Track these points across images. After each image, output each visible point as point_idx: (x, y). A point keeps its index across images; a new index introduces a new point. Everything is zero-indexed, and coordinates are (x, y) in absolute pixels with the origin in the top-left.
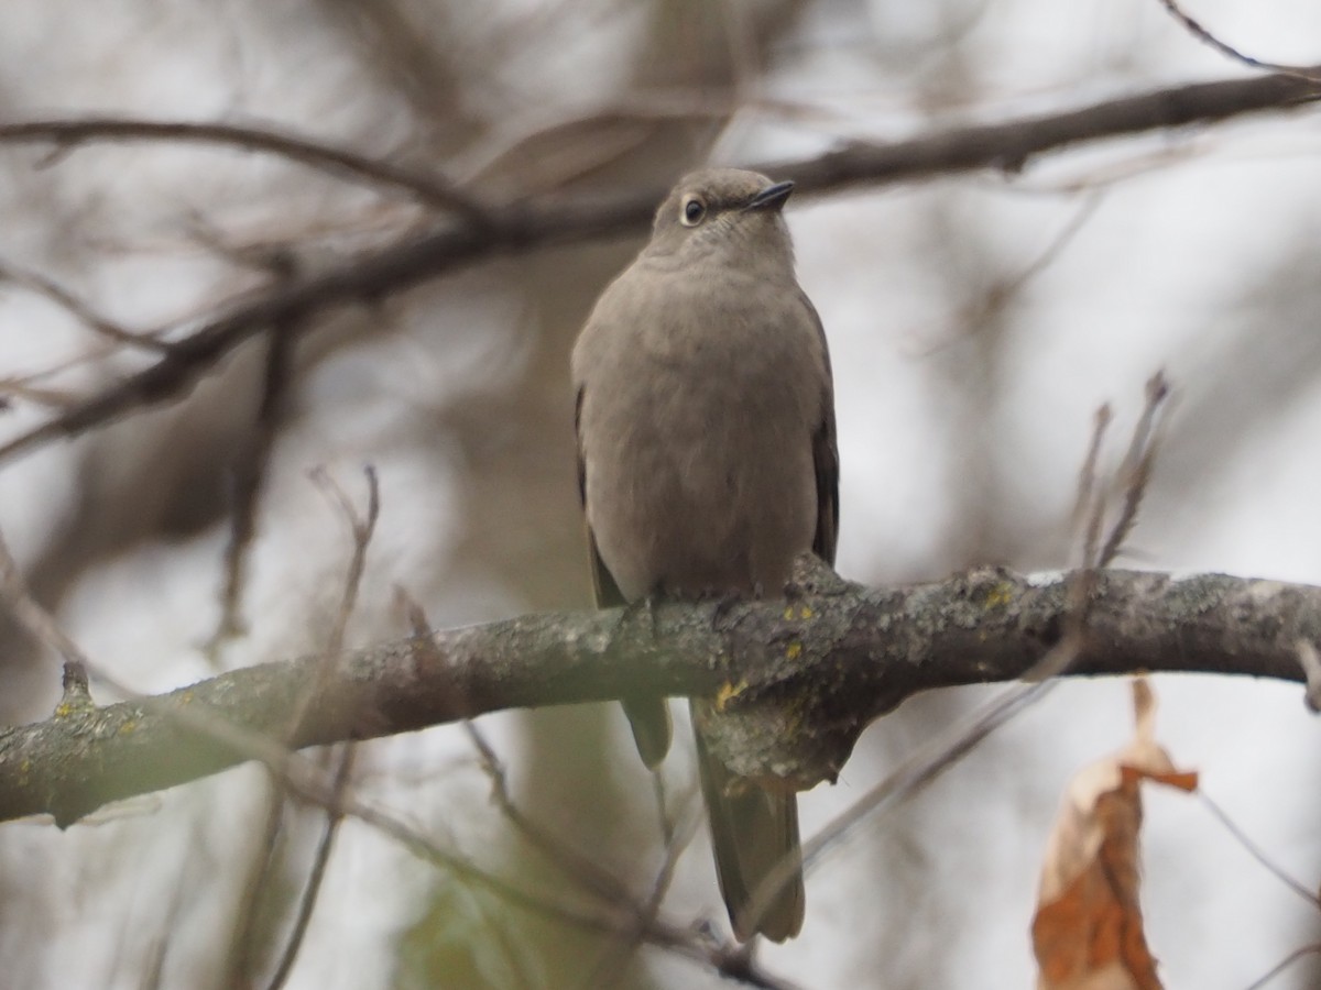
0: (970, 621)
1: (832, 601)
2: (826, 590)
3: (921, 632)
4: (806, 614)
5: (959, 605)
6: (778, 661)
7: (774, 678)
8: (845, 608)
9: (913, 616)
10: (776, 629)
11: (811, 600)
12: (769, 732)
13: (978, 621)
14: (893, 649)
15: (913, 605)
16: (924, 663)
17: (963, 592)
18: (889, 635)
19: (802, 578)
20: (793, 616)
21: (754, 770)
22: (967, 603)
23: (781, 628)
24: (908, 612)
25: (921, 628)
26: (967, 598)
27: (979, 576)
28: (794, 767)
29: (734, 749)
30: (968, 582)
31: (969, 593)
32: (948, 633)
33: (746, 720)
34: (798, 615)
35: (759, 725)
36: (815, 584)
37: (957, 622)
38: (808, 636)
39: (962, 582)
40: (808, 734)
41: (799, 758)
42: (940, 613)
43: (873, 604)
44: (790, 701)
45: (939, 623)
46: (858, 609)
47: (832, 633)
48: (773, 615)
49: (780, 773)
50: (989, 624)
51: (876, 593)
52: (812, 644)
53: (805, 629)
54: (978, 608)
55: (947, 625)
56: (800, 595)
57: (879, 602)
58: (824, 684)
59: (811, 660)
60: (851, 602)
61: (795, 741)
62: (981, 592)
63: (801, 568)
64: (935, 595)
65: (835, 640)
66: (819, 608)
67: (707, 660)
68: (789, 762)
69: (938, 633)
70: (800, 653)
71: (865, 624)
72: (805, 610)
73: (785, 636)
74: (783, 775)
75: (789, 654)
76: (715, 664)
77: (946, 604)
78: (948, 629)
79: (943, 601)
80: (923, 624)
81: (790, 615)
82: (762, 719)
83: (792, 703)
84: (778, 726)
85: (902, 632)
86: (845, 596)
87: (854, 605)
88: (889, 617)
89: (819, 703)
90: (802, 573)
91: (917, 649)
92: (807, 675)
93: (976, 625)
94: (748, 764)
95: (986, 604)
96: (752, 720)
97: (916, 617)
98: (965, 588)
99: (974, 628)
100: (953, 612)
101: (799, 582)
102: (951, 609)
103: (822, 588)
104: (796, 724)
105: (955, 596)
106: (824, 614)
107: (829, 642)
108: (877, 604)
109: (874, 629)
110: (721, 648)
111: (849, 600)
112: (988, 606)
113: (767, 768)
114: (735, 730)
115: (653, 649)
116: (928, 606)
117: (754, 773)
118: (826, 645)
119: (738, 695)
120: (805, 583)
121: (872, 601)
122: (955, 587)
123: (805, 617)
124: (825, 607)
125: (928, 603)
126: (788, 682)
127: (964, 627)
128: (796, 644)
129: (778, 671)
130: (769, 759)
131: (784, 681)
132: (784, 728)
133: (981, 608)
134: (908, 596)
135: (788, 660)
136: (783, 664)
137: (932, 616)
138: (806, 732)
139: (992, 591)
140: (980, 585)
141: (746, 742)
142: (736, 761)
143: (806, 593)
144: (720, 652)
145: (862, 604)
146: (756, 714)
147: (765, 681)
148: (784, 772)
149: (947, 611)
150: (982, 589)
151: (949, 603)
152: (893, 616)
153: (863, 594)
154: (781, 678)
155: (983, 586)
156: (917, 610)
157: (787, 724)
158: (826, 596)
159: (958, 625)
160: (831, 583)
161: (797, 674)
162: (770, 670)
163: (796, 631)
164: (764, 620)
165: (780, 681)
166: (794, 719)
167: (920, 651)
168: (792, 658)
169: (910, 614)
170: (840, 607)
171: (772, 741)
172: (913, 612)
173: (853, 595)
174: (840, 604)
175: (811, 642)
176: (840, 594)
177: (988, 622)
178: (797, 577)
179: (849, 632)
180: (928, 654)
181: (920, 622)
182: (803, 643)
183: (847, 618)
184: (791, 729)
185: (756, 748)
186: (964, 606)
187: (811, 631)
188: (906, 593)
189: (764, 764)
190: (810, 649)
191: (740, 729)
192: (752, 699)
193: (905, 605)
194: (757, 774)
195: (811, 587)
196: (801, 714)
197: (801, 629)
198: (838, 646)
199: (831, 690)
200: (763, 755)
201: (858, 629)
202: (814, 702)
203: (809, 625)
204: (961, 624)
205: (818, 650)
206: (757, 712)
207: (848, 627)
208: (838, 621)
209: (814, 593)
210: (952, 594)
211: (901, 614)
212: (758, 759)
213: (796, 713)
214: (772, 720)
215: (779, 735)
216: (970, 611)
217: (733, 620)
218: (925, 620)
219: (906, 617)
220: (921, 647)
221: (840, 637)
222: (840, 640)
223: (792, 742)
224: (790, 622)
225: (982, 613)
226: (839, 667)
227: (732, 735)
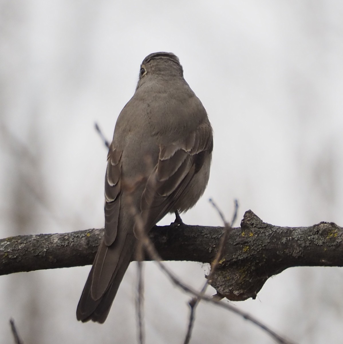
0: (320, 243)
1: (262, 231)
2: (259, 226)
3: (299, 246)
4: (251, 235)
5: (316, 236)
6: (239, 252)
7: (237, 258)
8: (267, 234)
9: (296, 239)
10: (238, 240)
11: (253, 230)
12: (233, 279)
13: (323, 243)
14: (287, 251)
15: (295, 235)
16: (299, 257)
17: (318, 231)
18: (285, 246)
19: (249, 221)
20: (245, 235)
21: (226, 292)
22: (319, 236)
23: (240, 239)
24: (293, 237)
25: (299, 244)
26: (319, 234)
27: (324, 225)
28: (242, 292)
29: (218, 283)
30: (320, 227)
31: (320, 232)
32: (311, 246)
33: (224, 273)
34: (247, 235)
35: (229, 275)
36: (255, 223)
37: (315, 243)
38: (252, 243)
39: (318, 228)
40: (248, 281)
41: (244, 289)
42: (308, 239)
43: (279, 233)
44: (242, 268)
45: (307, 242)
46: (273, 234)
47: (262, 243)
48: (236, 234)
49: (236, 294)
50: (328, 245)
51: (279, 228)
52: (254, 246)
53: (250, 240)
54: (324, 238)
55: (310, 243)
56: (248, 228)
57: (281, 232)
58: (257, 262)
59: (253, 252)
60: (269, 231)
61: (243, 283)
62: (325, 232)
63: (248, 217)
64: (305, 231)
65: (263, 245)
66: (256, 233)
67: (208, 249)
68: (240, 290)
69: (306, 246)
70: (248, 250)
71: (275, 240)
72: (250, 233)
73: (242, 242)
74: (238, 295)
75: (244, 249)
76: (212, 250)
77: (310, 235)
78: (311, 245)
79: (309, 234)
80: (300, 242)
81: (243, 235)
82: (230, 273)
83: (243, 268)
84: (237, 277)
85: (291, 245)
86: (266, 229)
87: (271, 232)
88: (286, 239)
89: (254, 269)
90: (248, 219)
91: (297, 252)
92: (251, 258)
93: (322, 244)
94: (224, 290)
95: (327, 237)
96: (226, 273)
97: (297, 239)
98: (319, 230)
99: (321, 245)
100: (313, 239)
101: (247, 222)
102: (312, 238)
103: (257, 225)
104: (244, 276)
105: (315, 233)
106: (258, 235)
107: (260, 246)
108: (280, 233)
109: (279, 243)
110: (214, 245)
111: (268, 231)
112: (328, 237)
113: (231, 292)
114: (218, 276)
115: (186, 243)
116: (302, 235)
117: (226, 293)
118: (259, 247)
119: (221, 264)
120: (250, 222)
121: (278, 232)
122: (315, 229)
123: (250, 235)
124: (259, 232)
125: (302, 234)
126: (243, 260)
127: (318, 245)
128: (247, 246)
129: (239, 256)
130: (232, 289)
131: (241, 260)
132: (239, 277)
133: (325, 238)
134: (293, 230)
135: (243, 252)
136: (241, 253)
137: (304, 240)
138: (248, 279)
139: (330, 232)
140: (325, 229)
141: (223, 281)
142: (219, 288)
143: (251, 226)
144: (214, 246)
145: (274, 232)
146: (228, 271)
147: (233, 259)
148: (237, 294)
149: (311, 238)
150: (326, 231)
151: (312, 235)
152: (287, 238)
153: (273, 228)
154: (240, 258)
155: (326, 230)
156: (297, 236)
157: (240, 276)
158: (259, 228)
159: (315, 244)
160: (260, 223)
161: (247, 257)
162: (235, 255)
163: (247, 241)
164: (232, 235)
165: (239, 259)
166: (243, 274)
167: (298, 253)
168: (245, 251)
169: (294, 238)
170: (265, 233)
171: (234, 282)
172: (296, 237)
173: (269, 229)
174: (265, 232)
175: (253, 245)
176: (264, 228)
177: (327, 244)
178: (246, 220)
179: (269, 243)
180: (301, 254)
181: (299, 242)
182: (249, 246)
183: (268, 237)
184: (242, 278)
185: (227, 284)
186: (318, 237)
187: (253, 241)
188: (292, 229)
189: (230, 290)
190: (252, 248)
191: (221, 276)
192: (227, 265)
193: (291, 234)
194: (227, 294)
195: (253, 224)
196: (246, 273)
197: (249, 240)
198: (264, 248)
199: (260, 264)
200: (230, 287)
201: (273, 242)
202: (252, 268)
203: (252, 239)
204: (316, 244)
205: (256, 249)
206: (228, 270)
207: (268, 241)
208: (264, 238)
209: (254, 226)
210: (313, 232)
211: (291, 238)
212: (228, 288)
213: (244, 272)
214: (234, 274)
215: (237, 280)
216: (320, 239)
217: (219, 235)
218: (301, 241)
219: (293, 239)
220: (298, 251)
221: (265, 244)
222: (265, 246)
223: (241, 283)
224: (244, 237)
225: (325, 240)
226: (264, 256)
227: (217, 278)
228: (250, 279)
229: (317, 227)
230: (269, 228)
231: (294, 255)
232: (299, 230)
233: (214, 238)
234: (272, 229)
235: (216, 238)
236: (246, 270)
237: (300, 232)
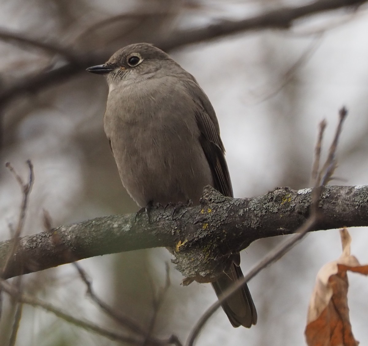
0: (276, 210)
1: (220, 205)
2: (217, 201)
3: (256, 216)
4: (210, 211)
5: (271, 204)
6: (199, 230)
7: (198, 237)
8: (225, 208)
9: (253, 209)
10: (198, 218)
11: (211, 205)
12: (197, 259)
13: (278, 209)
14: (245, 223)
15: (252, 205)
16: (258, 227)
17: (272, 198)
18: (243, 217)
19: (207, 197)
20: (204, 212)
21: (192, 275)
22: (274, 203)
23: (200, 217)
24: (250, 208)
25: (256, 214)
26: (274, 201)
27: (278, 191)
28: (208, 272)
29: (183, 267)
30: (274, 194)
31: (274, 199)
32: (267, 215)
33: (188, 255)
34: (206, 211)
35: (193, 257)
36: (212, 198)
37: (270, 211)
38: (210, 220)
39: (272, 195)
40: (213, 259)
41: (211, 269)
42: (263, 207)
43: (236, 205)
44: (205, 246)
45: (263, 211)
46: (230, 207)
47: (220, 218)
48: (196, 212)
49: (203, 275)
50: (283, 211)
51: (237, 200)
52: (213, 223)
53: (209, 217)
54: (278, 205)
55: (266, 211)
56: (206, 204)
57: (238, 204)
58: (218, 239)
59: (212, 229)
60: (227, 204)
61: (208, 262)
62: (279, 198)
63: (206, 192)
64: (261, 200)
65: (222, 220)
66: (214, 208)
67: (171, 231)
68: (206, 271)
69: (263, 215)
70: (208, 227)
71: (233, 213)
72: (209, 209)
73: (201, 220)
74: (204, 276)
75: (203, 227)
76: (174, 232)
77: (265, 203)
78: (267, 213)
79: (264, 202)
80: (256, 212)
81: (203, 212)
82: (195, 254)
83: (206, 247)
84: (201, 257)
85: (248, 215)
86: (225, 203)
87: (229, 206)
88: (243, 210)
89: (216, 247)
90: (207, 194)
91: (254, 223)
92: (211, 235)
93: (278, 211)
94: (190, 272)
95: (281, 203)
96: (190, 255)
97: (253, 210)
98: (273, 197)
99: (277, 212)
100: (268, 206)
101: (206, 198)
102: (267, 206)
103: (215, 200)
104: (208, 255)
105: (269, 200)
106: (216, 210)
107: (219, 221)
108: (237, 205)
109: (237, 215)
110: (176, 226)
111: (226, 204)
112: (282, 203)
113: (197, 273)
114: (183, 259)
115: (149, 228)
116: (258, 205)
117: (192, 276)
118: (218, 223)
119: (184, 245)
120: (208, 198)
121: (235, 204)
122: (269, 197)
123: (209, 212)
124: (217, 207)
125: (258, 203)
126: (204, 239)
127: (273, 212)
128: (206, 223)
129: (199, 235)
130: (198, 270)
131: (202, 238)
132: (203, 257)
133: (279, 205)
134: (250, 201)
135: (203, 230)
136: (201, 232)
137: (260, 209)
138: (213, 258)
139: (284, 197)
140: (279, 195)
141: (188, 263)
142: (185, 272)
143: (209, 202)
144: (176, 228)
145: (232, 205)
146: (192, 252)
147: (194, 239)
148: (204, 275)
149: (266, 207)
150: (280, 197)
151: (267, 203)
152: (244, 210)
153: (232, 201)
154: (201, 237)
155: (280, 196)
156: (254, 206)
157: (204, 256)
158: (217, 203)
159: (271, 212)
160: (219, 198)
161: (207, 235)
162: (196, 234)
163: (206, 218)
164: (193, 214)
165: (200, 238)
166: (207, 253)
167: (256, 223)
168: (205, 229)
169: (251, 208)
170: (223, 207)
171: (199, 263)
172: (252, 207)
173: (228, 202)
174: (223, 206)
175: (212, 222)
176: (222, 202)
177: (282, 210)
178: (205, 196)
179: (227, 217)
180: (259, 224)
181: (255, 212)
182: (208, 223)
183: (226, 211)
184: (206, 258)
185: (192, 265)
186: (273, 204)
187: (212, 217)
188: (249, 200)
189: (196, 272)
190: (212, 224)
191: (186, 259)
192: (190, 246)
193: (249, 205)
194: (193, 276)
195: (211, 200)
196: (210, 251)
197: (208, 217)
198: (223, 223)
199: (221, 241)
200: (196, 268)
201: (231, 216)
202: (214, 246)
203: (211, 215)
204: (272, 211)
205: (215, 225)
206: (192, 251)
207: (226, 215)
208: (222, 213)
209: (212, 202)
210: (267, 199)
211: (247, 209)
212: (194, 270)
213: (208, 251)
214: (198, 254)
215: (202, 260)
216: (275, 206)
217: (180, 215)
218: (257, 210)
219: (250, 209)
220: (256, 222)
221: (223, 219)
222: (223, 220)
223: (206, 263)
224: (203, 214)
225: (280, 206)
226: (224, 231)
227: (182, 261)
228: (215, 258)
229: (271, 193)
230: (227, 201)
231: (253, 226)
232: (255, 200)
233: (176, 219)
234: (230, 202)
235: (177, 219)
236: (209, 248)
237: (256, 202)
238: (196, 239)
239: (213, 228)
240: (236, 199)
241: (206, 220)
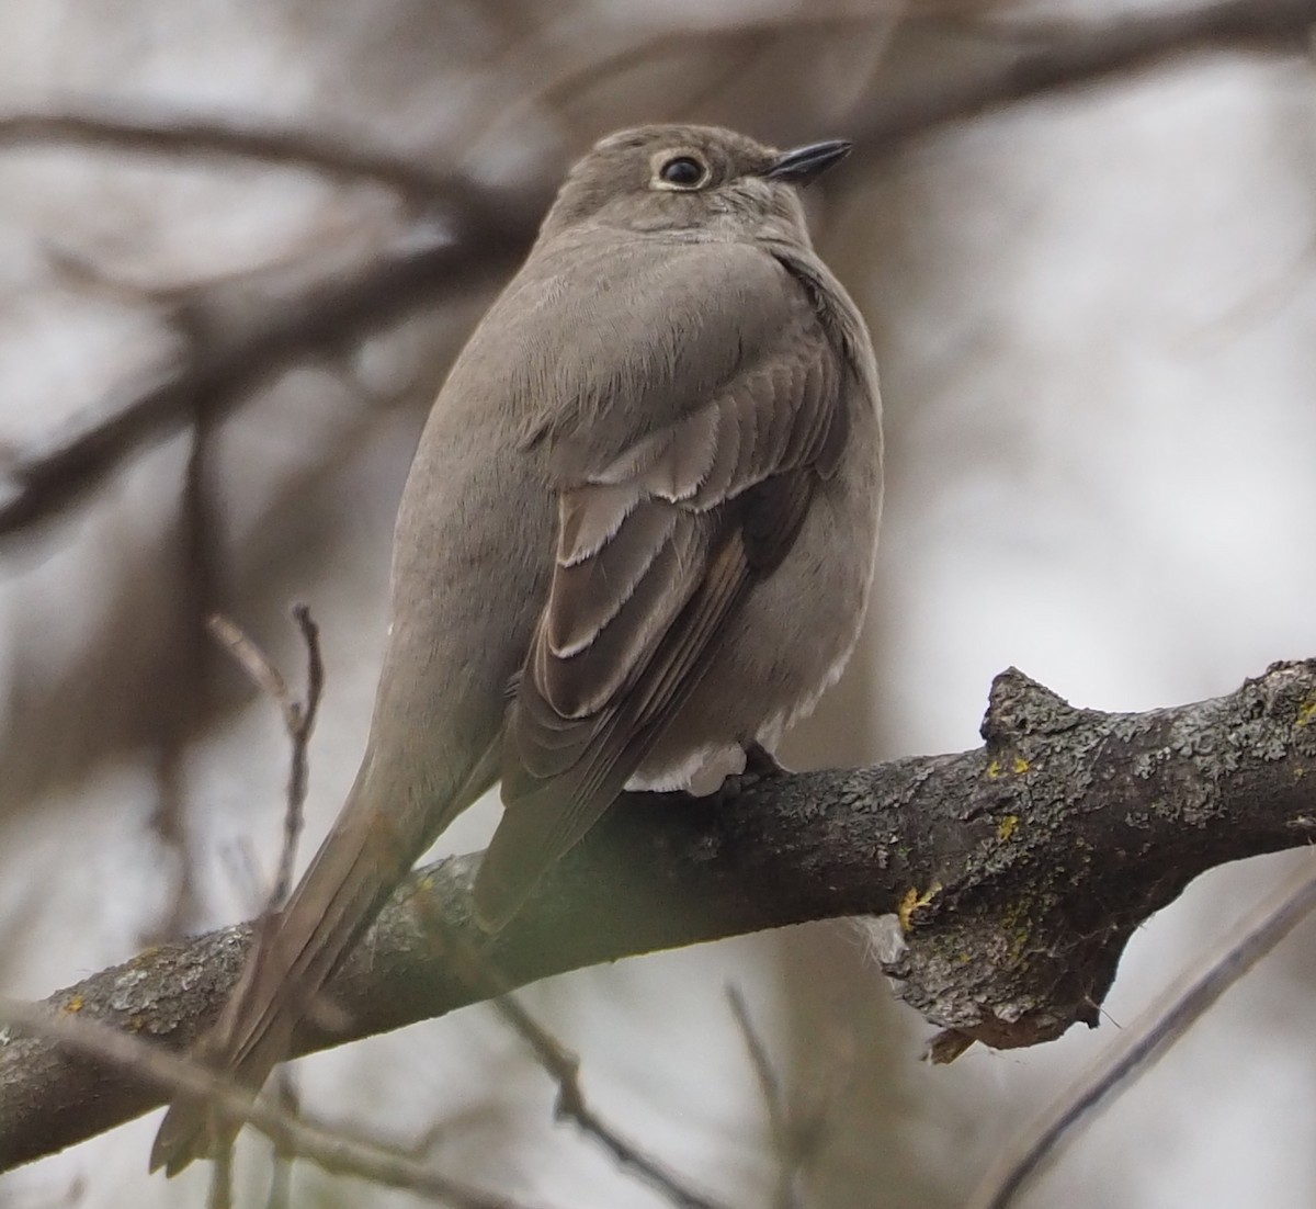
0: (1276, 750)
1: (1059, 742)
2: (1045, 727)
3: (1202, 776)
4: (1021, 766)
5: (1256, 726)
6: (986, 845)
7: (982, 871)
8: (1079, 752)
9: (1187, 751)
10: (977, 795)
11: (1025, 745)
12: (984, 957)
13: (1287, 747)
14: (1161, 807)
15: (1183, 737)
16: (1211, 821)
17: (1260, 704)
18: (1153, 785)
19: (1007, 712)
20: (999, 772)
21: (966, 1017)
22: (1269, 721)
23: (984, 794)
24: (1177, 745)
25: (1200, 769)
26: (1268, 715)
27: (1282, 676)
28: (1029, 1006)
29: (930, 988)
30: (1265, 687)
31: (1269, 706)
32: (1245, 771)
33: (946, 942)
34: (1008, 770)
35: (967, 947)
36: (1029, 717)
37: (1255, 753)
38: (1026, 802)
39: (1258, 691)
40: (1044, 955)
41: (1036, 992)
42: (1228, 742)
43: (1122, 739)
44: (1010, 906)
45: (1227, 756)
46: (1100, 748)
47: (1063, 792)
48: (970, 774)
49: (1007, 1018)
50: (1305, 751)
51: (1125, 720)
52: (1035, 811)
53: (1019, 789)
54: (1286, 729)
55: (1240, 757)
56: (1007, 739)
57: (1130, 733)
58: (1060, 873)
59: (1036, 838)
60: (1087, 738)
61: (1025, 967)
62: (1288, 702)
63: (1004, 697)
64: (1217, 713)
65: (1069, 801)
66: (1039, 754)
67: (875, 855)
68: (1019, 1000)
69: (1228, 774)
70: (1017, 830)
71: (1113, 771)
72: (1018, 761)
73: (991, 805)
74: (1013, 1021)
75: (1001, 831)
76: (887, 859)
77: (1236, 726)
78: (1244, 765)
79: (1229, 722)
80: (1202, 761)
81: (995, 771)
82: (971, 937)
83: (1014, 908)
84: (997, 946)
85: (1172, 777)
86: (1077, 733)
87: (1093, 744)
88: (1150, 757)
89: (1054, 904)
90: (1007, 703)
91: (1197, 803)
92: (1032, 860)
93: (1284, 754)
94: (957, 1007)
95: (1296, 719)
96: (955, 941)
97: (1190, 753)
98: (1261, 698)
99: (1282, 758)
100: (1247, 737)
101: (1004, 719)
102: (1243, 735)
103: (1040, 723)
104: (1024, 939)
105: (1248, 714)
106: (1047, 763)
107: (1059, 806)
108: (1127, 739)
109: (1128, 779)
110: (895, 833)
111: (1082, 738)
112: (1299, 722)
113: (986, 1011)
114: (930, 958)
115: (790, 847)
116: (1207, 732)
117: (965, 1021)
118: (1056, 811)
119: (929, 904)
120: (1013, 717)
121: (1119, 735)
122: (1247, 699)
123: (1018, 771)
124: (1049, 751)
125: (1208, 727)
126: (1005, 876)
127: (1267, 758)
128: (1009, 815)
129: (986, 860)
130: (989, 998)
131: (998, 875)
132: (1005, 948)
133: (1290, 728)
134: (1175, 719)
135: (1000, 841)
136: (992, 851)
137: (1215, 749)
138: (1042, 950)
139: (1305, 699)
140: (1285, 691)
141: (950, 974)
142: (939, 1006)
143: (1016, 733)
144: (894, 839)
145: (1104, 742)
146: (959, 930)
147: (968, 878)
148: (1012, 1016)
149: (1237, 739)
150: (1289, 697)
151: (1241, 724)
152: (1154, 756)
153: (1105, 725)
154: (992, 870)
155: (1290, 693)
156: (1191, 740)
157: (1010, 941)
158: (1049, 734)
159: (1257, 758)
160: (1053, 714)
161: (1016, 861)
162: (973, 860)
163: (1007, 795)
164: (956, 783)
165: (991, 875)
166: (1020, 931)
167: (1204, 804)
168: (1006, 838)
169: (1180, 750)
170: (1071, 749)
171: (989, 970)
172: (1186, 745)
173: (1089, 729)
174: (1070, 745)
175: (1031, 808)
176: (1069, 729)
177: (1301, 748)
178: (999, 710)
179: (1089, 786)
180: (1215, 808)
181: (1198, 759)
182: (1018, 813)
183: (1084, 765)
184: (1016, 949)
185: (966, 982)
186: (1264, 726)
187: (1030, 792)
188: (1171, 716)
189: (981, 1007)
190: (1031, 820)
191: (938, 957)
192: (952, 909)
193: (1171, 734)
194: (971, 1023)
195: (1023, 723)
196: (1030, 924)
197: (1015, 790)
198: (1074, 811)
199: (1073, 880)
200: (979, 993)
201: (1104, 780)
202: (1047, 902)
203: (1026, 783)
204: (1261, 755)
205: (1044, 819)
206: (961, 927)
207: (1087, 779)
208: (1069, 771)
209: (1028, 732)
210: (1242, 710)
211: (1167, 750)
212: (970, 1000)
213: (1021, 922)
214: (987, 938)
215: (1000, 959)
216: (1273, 733)
217: (908, 789)
218: (1205, 755)
219: (1176, 752)
220: (1203, 799)
221: (1076, 795)
222: (1076, 800)
223: (1018, 969)
224: (996, 782)
225: (1293, 734)
226: (1080, 843)
227: (926, 967)
228: (1049, 947)
229: (1254, 686)
230: (1088, 726)
231: (1191, 818)
232: (1196, 714)
233: (890, 806)
234: (1099, 729)
235: (896, 805)
236: (1025, 912)
237: (1199, 722)
238: (972, 879)
239: (1039, 831)
240: (1123, 714)
241: (1008, 801)
